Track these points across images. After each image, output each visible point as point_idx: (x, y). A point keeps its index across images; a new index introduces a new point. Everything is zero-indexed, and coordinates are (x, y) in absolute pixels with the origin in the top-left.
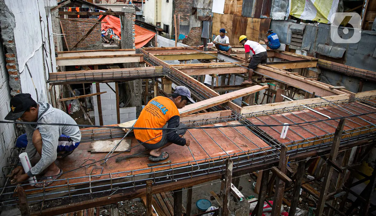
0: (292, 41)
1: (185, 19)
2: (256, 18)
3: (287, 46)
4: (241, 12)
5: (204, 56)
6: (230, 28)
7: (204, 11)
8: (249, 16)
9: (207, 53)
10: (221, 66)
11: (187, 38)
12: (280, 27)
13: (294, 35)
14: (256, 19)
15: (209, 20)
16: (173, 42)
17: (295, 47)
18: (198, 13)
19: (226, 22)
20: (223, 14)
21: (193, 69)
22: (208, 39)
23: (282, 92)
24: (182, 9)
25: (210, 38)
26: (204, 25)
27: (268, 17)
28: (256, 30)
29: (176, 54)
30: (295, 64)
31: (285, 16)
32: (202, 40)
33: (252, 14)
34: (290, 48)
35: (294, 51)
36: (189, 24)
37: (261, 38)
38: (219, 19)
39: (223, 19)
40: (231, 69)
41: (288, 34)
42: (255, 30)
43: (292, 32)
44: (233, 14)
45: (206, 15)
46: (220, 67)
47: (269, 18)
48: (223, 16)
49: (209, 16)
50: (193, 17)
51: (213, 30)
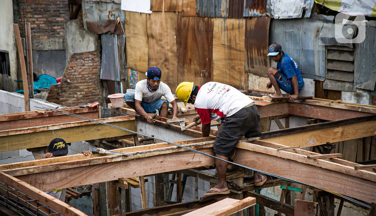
0: (329, 70)
1: (52, 33)
2: (232, 18)
3: (318, 83)
4: (194, 5)
5: (100, 132)
6: (171, 48)
7: (102, 9)
8: (215, 13)
9: (105, 122)
10: (140, 156)
11: (62, 84)
12: (295, 35)
13: (332, 55)
14: (235, 22)
15: (116, 32)
16: (19, 99)
17: (339, 84)
18: (86, 14)
19: (161, 35)
20: (150, 14)
21: (61, 170)
22: (119, 83)
23: (309, 209)
24: (41, 4)
25: (124, 79)
26: (103, 46)
27: (262, 13)
28: (237, 50)
29: (18, 133)
30: (339, 130)
31: (304, 8)
32: (102, 86)
33: (222, 10)
34: (325, 87)
35: (336, 95)
36: (64, 46)
37: (252, 70)
38: (140, 28)
39: (151, 28)
40: (169, 159)
41: (316, 53)
42: (234, 49)
43: (326, 47)
44: (175, 12)
45: (107, 19)
46: (139, 159)
47: (264, 15)
48: (150, 18)
49: (114, 21)
50: (73, 26)
51: (128, 57)
